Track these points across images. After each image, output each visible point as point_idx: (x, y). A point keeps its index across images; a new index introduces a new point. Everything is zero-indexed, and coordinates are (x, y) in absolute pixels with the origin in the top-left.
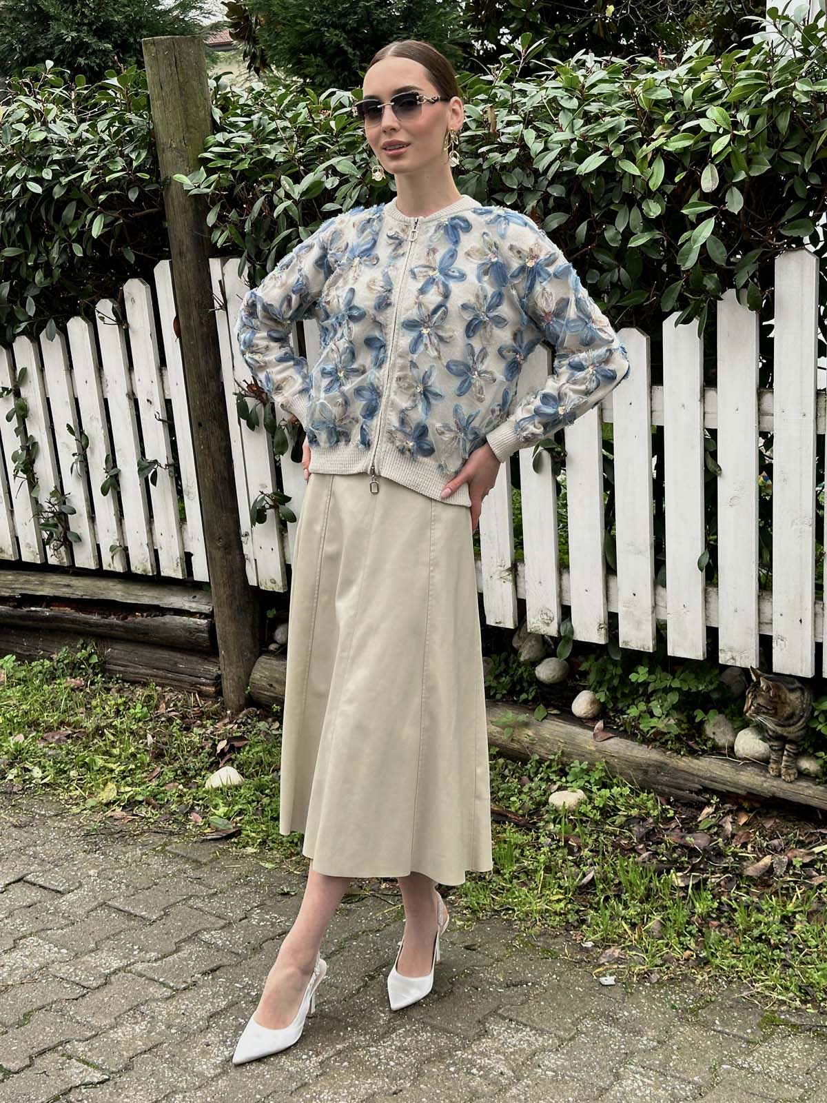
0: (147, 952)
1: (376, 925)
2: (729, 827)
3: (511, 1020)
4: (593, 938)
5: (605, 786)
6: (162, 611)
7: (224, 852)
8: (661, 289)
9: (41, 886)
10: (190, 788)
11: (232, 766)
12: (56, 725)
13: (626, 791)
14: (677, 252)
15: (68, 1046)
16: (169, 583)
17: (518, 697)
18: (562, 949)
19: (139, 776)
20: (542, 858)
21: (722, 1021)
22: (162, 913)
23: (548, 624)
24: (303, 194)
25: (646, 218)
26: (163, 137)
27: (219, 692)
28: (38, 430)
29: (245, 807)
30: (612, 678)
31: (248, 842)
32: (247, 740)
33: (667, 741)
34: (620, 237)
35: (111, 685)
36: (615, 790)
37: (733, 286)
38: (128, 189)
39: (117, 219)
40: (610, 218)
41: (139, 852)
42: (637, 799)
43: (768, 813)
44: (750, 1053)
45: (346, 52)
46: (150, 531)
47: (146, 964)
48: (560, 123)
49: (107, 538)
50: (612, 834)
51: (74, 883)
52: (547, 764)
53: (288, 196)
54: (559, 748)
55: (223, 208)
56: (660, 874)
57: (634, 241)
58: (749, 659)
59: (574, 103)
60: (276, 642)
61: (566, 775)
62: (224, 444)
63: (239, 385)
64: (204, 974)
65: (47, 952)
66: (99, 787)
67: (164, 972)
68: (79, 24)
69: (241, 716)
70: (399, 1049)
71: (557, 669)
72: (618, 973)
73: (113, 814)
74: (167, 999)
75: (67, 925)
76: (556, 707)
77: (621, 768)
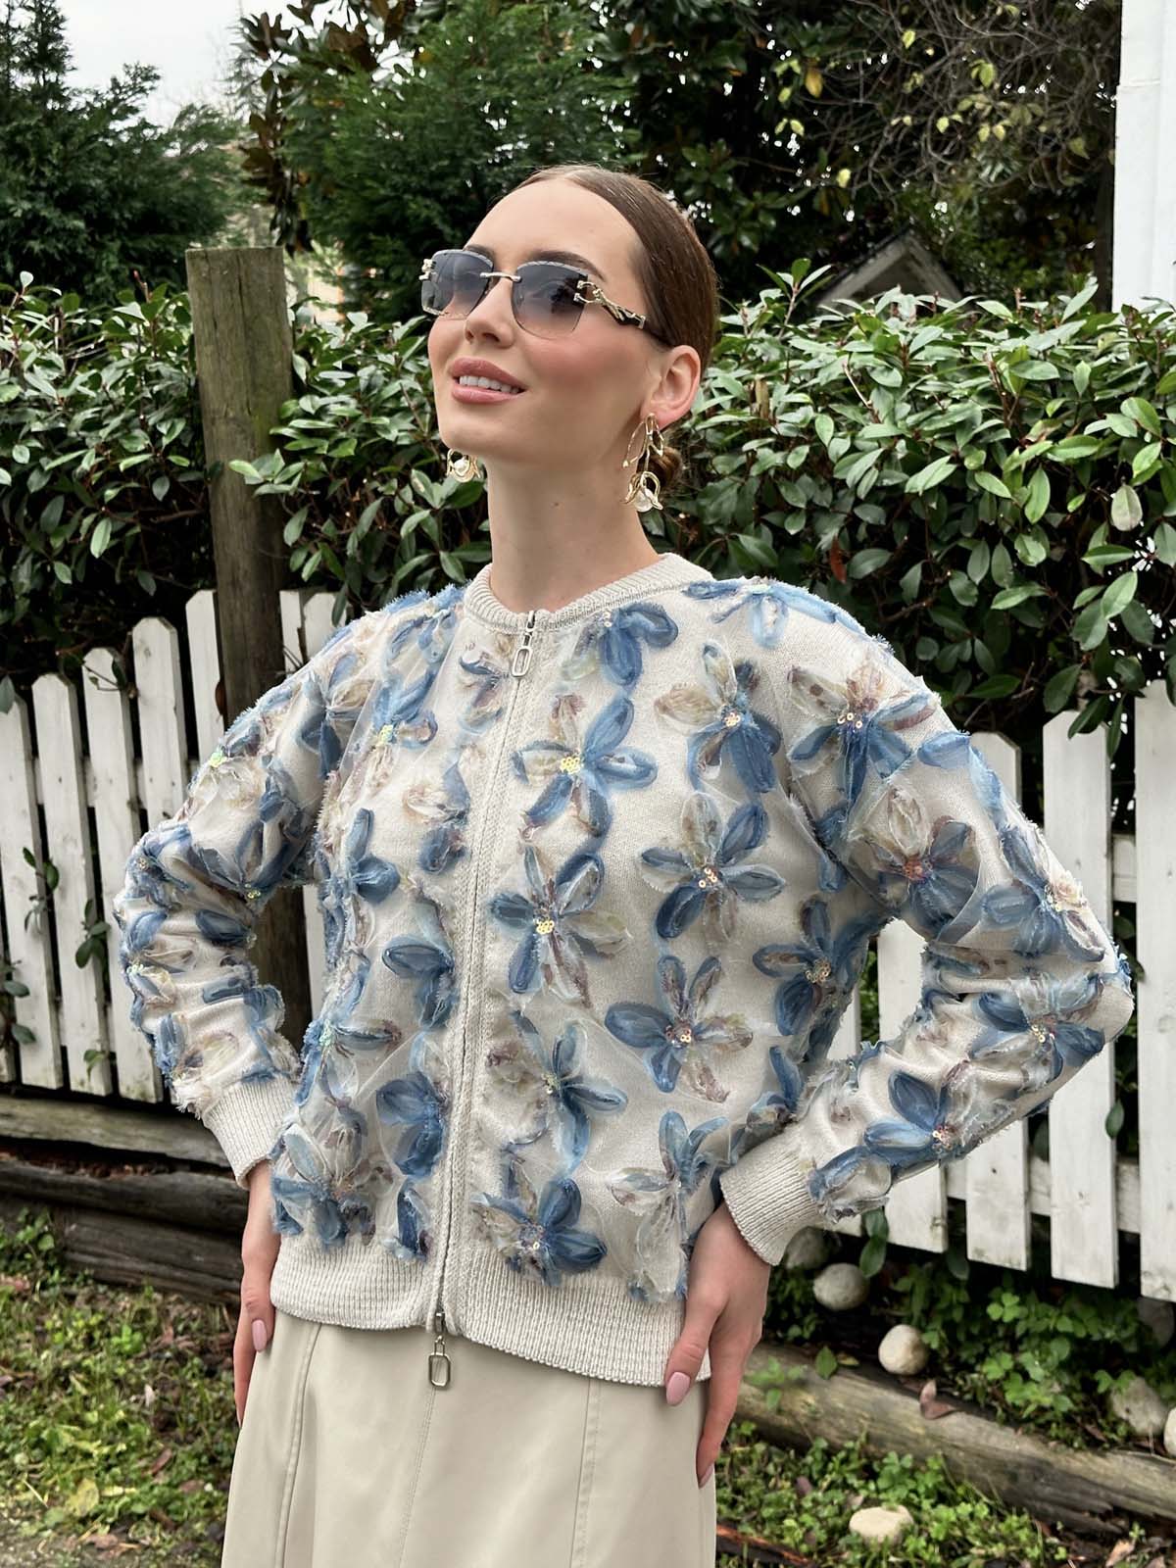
5: (942, 1498)
6: (169, 1164)
13: (983, 1511)
14: (1072, 619)
17: (785, 1330)
19: (136, 1464)
24: (450, 499)
25: (1020, 566)
26: (213, 400)
30: (950, 1308)
33: (1049, 1423)
34: (976, 592)
35: (75, 1289)
36: (965, 1509)
38: (153, 482)
39: (130, 526)
40: (959, 560)
42: (1002, 1526)
48: (875, 407)
49: (81, 1037)
52: (842, 1455)
53: (421, 501)
54: (861, 1429)
55: (311, 516)
57: (1001, 600)
59: (895, 377)
61: (875, 1476)
66: (67, 1487)
71: (852, 1285)
73: (94, 1539)
76: (850, 1353)
77: (971, 1469)
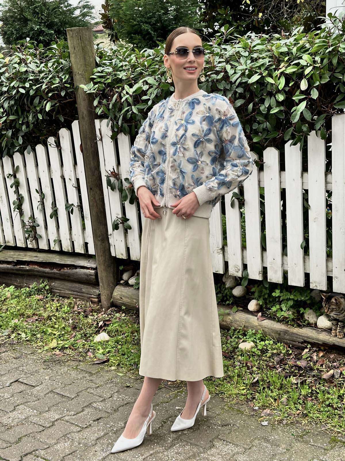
0: (70, 412)
1: (166, 400)
2: (315, 358)
3: (224, 441)
4: (258, 405)
5: (262, 340)
6: (75, 267)
7: (102, 369)
8: (284, 131)
9: (25, 384)
10: (87, 342)
11: (105, 332)
12: (31, 315)
13: (271, 342)
14: (291, 115)
15: (37, 452)
16: (78, 255)
17: (225, 302)
18: (245, 410)
19: (66, 336)
20: (236, 371)
21: (313, 440)
22: (76, 395)
23: (237, 272)
24: (134, 92)
25: (277, 102)
26: (75, 69)
27: (100, 301)
28: (23, 191)
29: (111, 349)
30: (265, 294)
31: (112, 365)
32: (111, 321)
33: (288, 321)
34: (266, 109)
35: (54, 298)
36: (267, 342)
37: (315, 130)
38: (61, 91)
39: (56, 104)
40: (262, 101)
41: (66, 369)
42: (276, 346)
43: (331, 352)
44: (326, 454)
45: (151, 33)
46: (71, 234)
47: (70, 417)
48: (241, 62)
49: (53, 236)
50: (266, 361)
51: (39, 382)
52: (238, 331)
53: (127, 93)
54: (243, 324)
55: (100, 98)
56: (286, 378)
57: (273, 111)
58: (323, 287)
59: (247, 54)
60: (123, 280)
61: (246, 335)
62: (101, 197)
63: (107, 172)
64: (94, 421)
65: (28, 411)
66: (49, 342)
67: (77, 420)
68: (40, 23)
69: (109, 311)
70: (177, 453)
71: (242, 290)
72: (269, 420)
73: (55, 353)
74: (79, 431)
75: (36, 400)
76: (241, 307)
77: (269, 333)
